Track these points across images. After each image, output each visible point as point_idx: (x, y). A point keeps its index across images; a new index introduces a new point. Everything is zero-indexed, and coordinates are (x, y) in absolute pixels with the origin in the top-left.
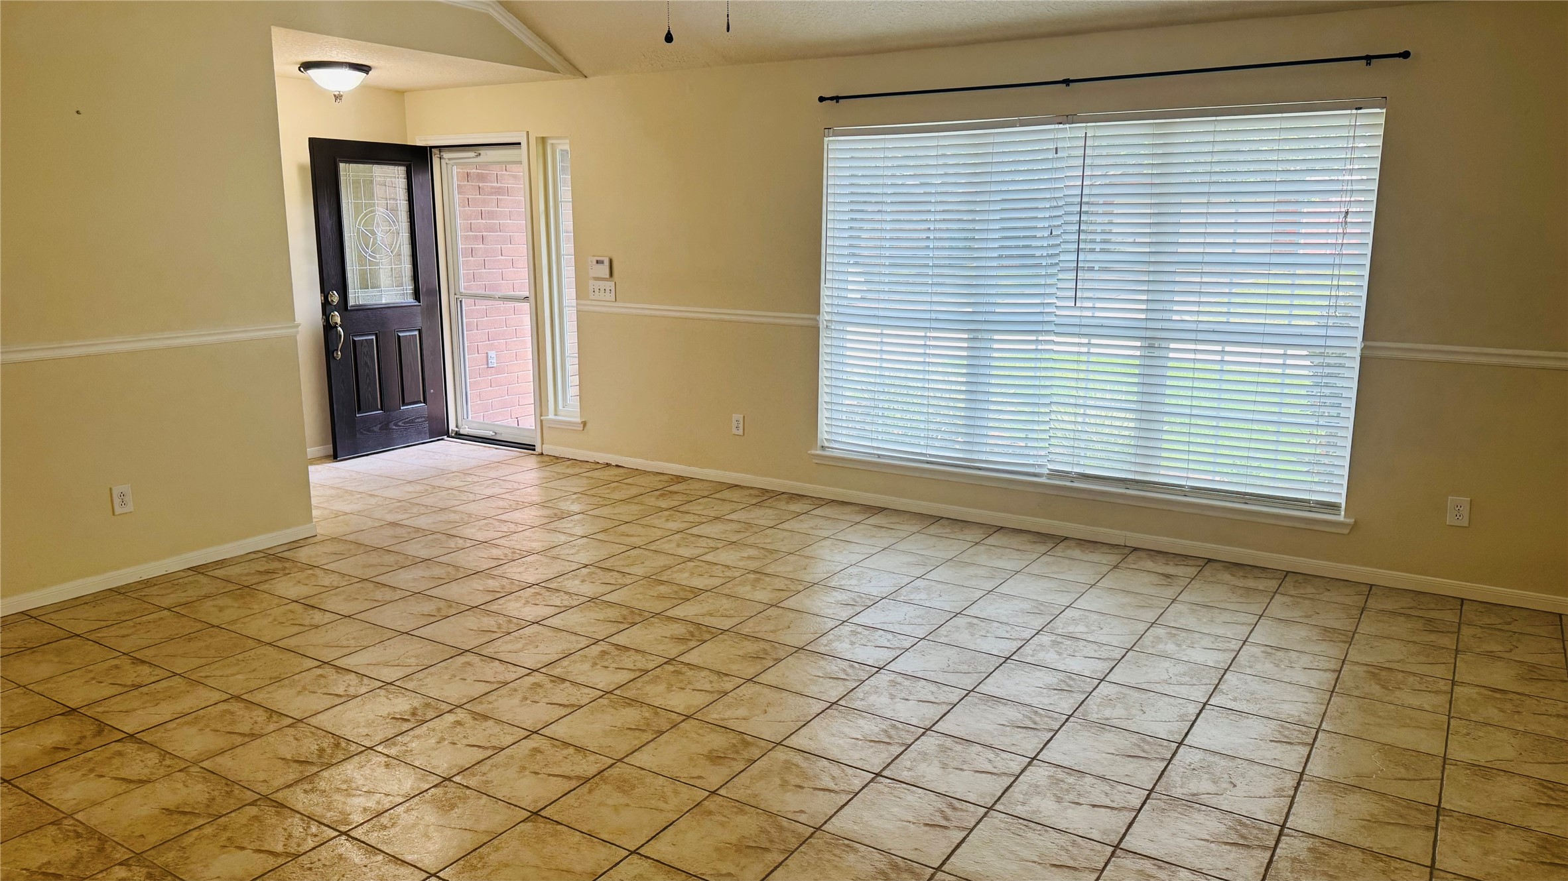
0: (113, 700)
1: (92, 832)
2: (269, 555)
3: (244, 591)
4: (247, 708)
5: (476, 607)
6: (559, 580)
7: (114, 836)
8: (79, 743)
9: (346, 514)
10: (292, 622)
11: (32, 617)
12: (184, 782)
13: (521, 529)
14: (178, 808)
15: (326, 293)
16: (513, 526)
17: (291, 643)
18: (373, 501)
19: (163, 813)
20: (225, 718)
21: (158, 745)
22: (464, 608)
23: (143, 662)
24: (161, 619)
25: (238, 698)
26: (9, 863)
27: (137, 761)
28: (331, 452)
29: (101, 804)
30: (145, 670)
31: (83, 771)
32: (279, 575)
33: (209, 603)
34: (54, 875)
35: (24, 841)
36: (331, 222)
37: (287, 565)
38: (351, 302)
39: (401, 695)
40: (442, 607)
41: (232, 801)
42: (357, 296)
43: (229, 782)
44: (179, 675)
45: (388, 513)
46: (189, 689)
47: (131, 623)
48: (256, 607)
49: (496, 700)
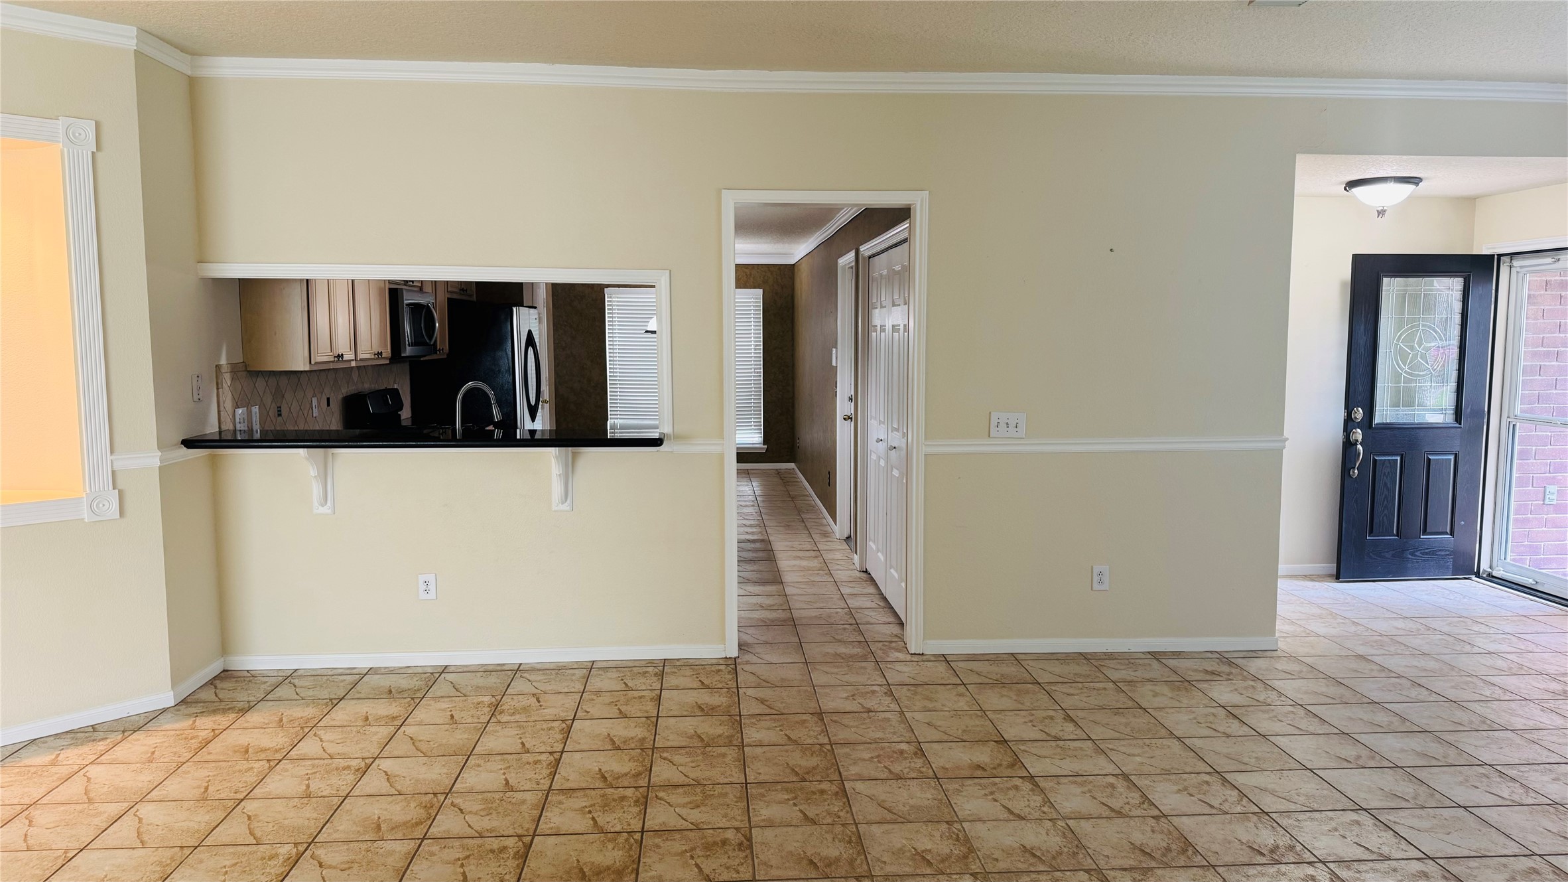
0: (1036, 744)
1: (967, 840)
2: (1224, 658)
3: (1184, 684)
4: (1128, 788)
5: (1401, 767)
6: (1523, 768)
7: (979, 851)
8: (995, 768)
9: (1319, 636)
10: (1209, 725)
11: (1017, 659)
12: (1048, 830)
13: (1507, 698)
14: (1032, 849)
15: (1350, 409)
16: (1500, 691)
17: (1197, 743)
18: (1353, 629)
19: (1020, 848)
20: (1107, 790)
21: (1046, 792)
22: (1386, 764)
23: (1072, 720)
24: (1105, 689)
25: (1125, 777)
26: (907, 839)
27: (1025, 799)
28: (1334, 571)
29: (984, 822)
30: (1070, 727)
31: (987, 791)
32: (1221, 679)
33: (1149, 686)
34: (928, 861)
35: (924, 827)
36: (1365, 338)
37: (1234, 671)
38: (1377, 419)
39: (1270, 828)
40: (1363, 755)
41: (1073, 861)
42: (1384, 414)
43: (1080, 845)
44: (1093, 740)
45: (1362, 645)
46: (1093, 755)
47: (1080, 685)
48: (1186, 701)
49: (1366, 871)
